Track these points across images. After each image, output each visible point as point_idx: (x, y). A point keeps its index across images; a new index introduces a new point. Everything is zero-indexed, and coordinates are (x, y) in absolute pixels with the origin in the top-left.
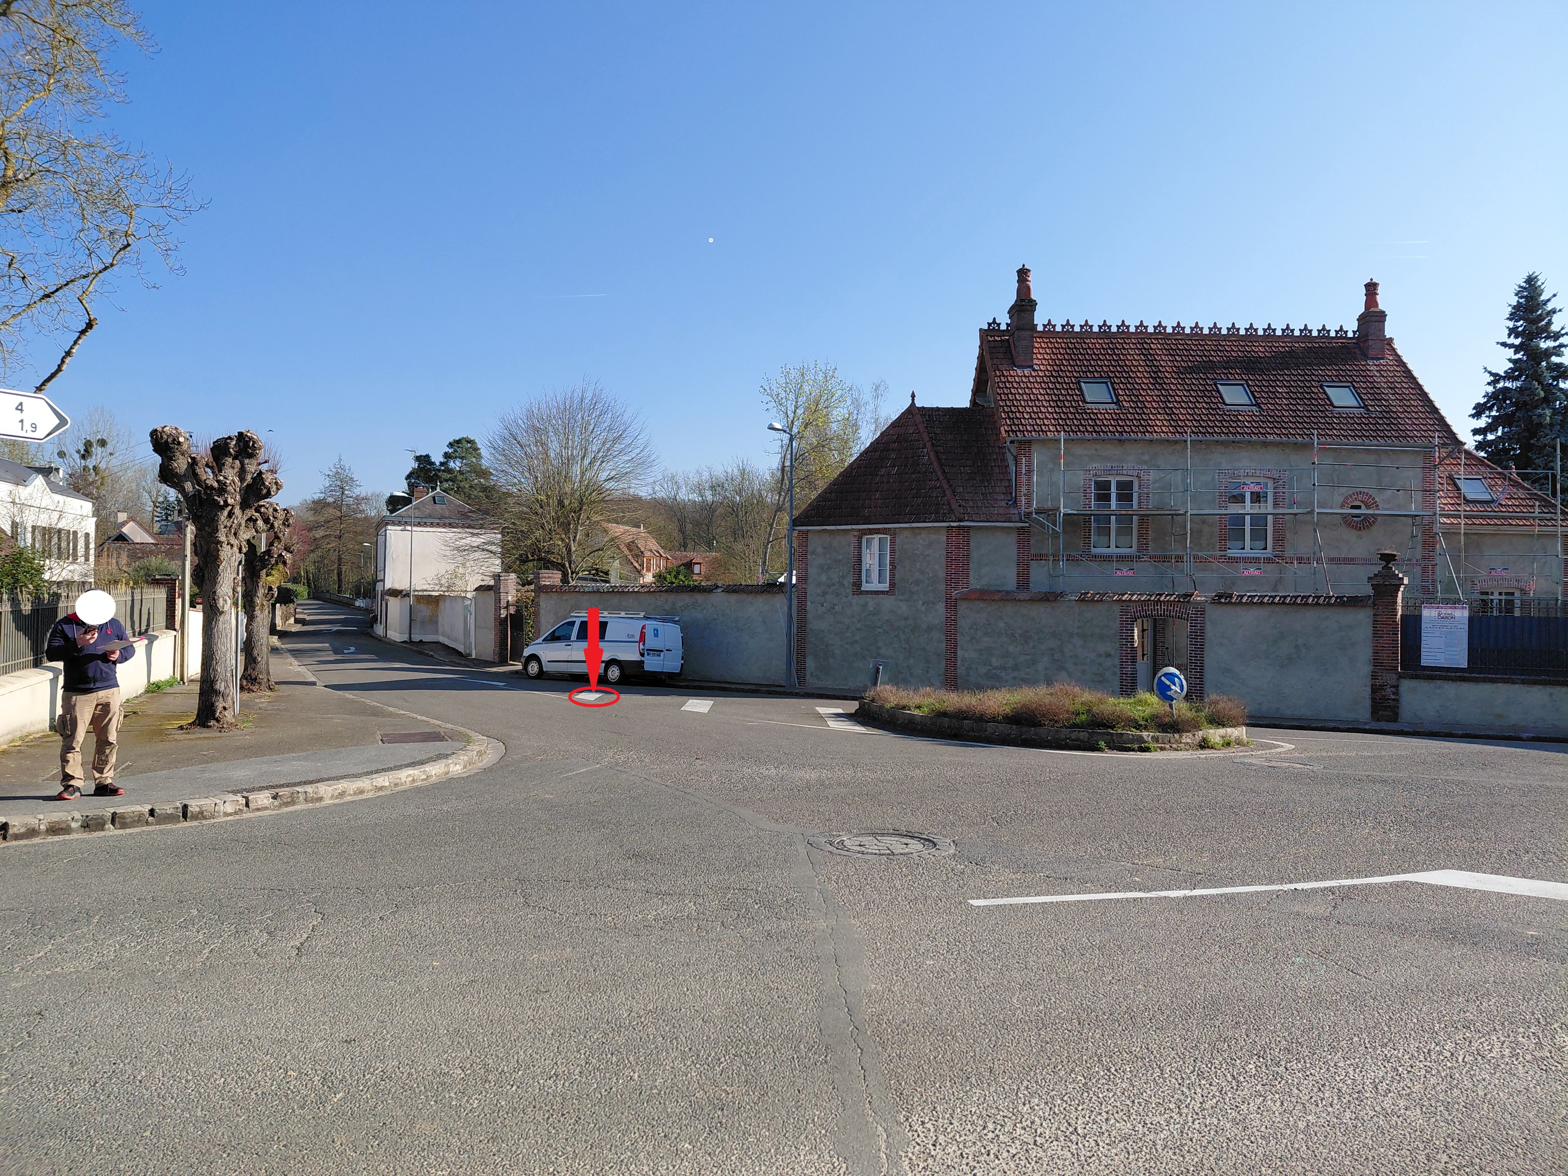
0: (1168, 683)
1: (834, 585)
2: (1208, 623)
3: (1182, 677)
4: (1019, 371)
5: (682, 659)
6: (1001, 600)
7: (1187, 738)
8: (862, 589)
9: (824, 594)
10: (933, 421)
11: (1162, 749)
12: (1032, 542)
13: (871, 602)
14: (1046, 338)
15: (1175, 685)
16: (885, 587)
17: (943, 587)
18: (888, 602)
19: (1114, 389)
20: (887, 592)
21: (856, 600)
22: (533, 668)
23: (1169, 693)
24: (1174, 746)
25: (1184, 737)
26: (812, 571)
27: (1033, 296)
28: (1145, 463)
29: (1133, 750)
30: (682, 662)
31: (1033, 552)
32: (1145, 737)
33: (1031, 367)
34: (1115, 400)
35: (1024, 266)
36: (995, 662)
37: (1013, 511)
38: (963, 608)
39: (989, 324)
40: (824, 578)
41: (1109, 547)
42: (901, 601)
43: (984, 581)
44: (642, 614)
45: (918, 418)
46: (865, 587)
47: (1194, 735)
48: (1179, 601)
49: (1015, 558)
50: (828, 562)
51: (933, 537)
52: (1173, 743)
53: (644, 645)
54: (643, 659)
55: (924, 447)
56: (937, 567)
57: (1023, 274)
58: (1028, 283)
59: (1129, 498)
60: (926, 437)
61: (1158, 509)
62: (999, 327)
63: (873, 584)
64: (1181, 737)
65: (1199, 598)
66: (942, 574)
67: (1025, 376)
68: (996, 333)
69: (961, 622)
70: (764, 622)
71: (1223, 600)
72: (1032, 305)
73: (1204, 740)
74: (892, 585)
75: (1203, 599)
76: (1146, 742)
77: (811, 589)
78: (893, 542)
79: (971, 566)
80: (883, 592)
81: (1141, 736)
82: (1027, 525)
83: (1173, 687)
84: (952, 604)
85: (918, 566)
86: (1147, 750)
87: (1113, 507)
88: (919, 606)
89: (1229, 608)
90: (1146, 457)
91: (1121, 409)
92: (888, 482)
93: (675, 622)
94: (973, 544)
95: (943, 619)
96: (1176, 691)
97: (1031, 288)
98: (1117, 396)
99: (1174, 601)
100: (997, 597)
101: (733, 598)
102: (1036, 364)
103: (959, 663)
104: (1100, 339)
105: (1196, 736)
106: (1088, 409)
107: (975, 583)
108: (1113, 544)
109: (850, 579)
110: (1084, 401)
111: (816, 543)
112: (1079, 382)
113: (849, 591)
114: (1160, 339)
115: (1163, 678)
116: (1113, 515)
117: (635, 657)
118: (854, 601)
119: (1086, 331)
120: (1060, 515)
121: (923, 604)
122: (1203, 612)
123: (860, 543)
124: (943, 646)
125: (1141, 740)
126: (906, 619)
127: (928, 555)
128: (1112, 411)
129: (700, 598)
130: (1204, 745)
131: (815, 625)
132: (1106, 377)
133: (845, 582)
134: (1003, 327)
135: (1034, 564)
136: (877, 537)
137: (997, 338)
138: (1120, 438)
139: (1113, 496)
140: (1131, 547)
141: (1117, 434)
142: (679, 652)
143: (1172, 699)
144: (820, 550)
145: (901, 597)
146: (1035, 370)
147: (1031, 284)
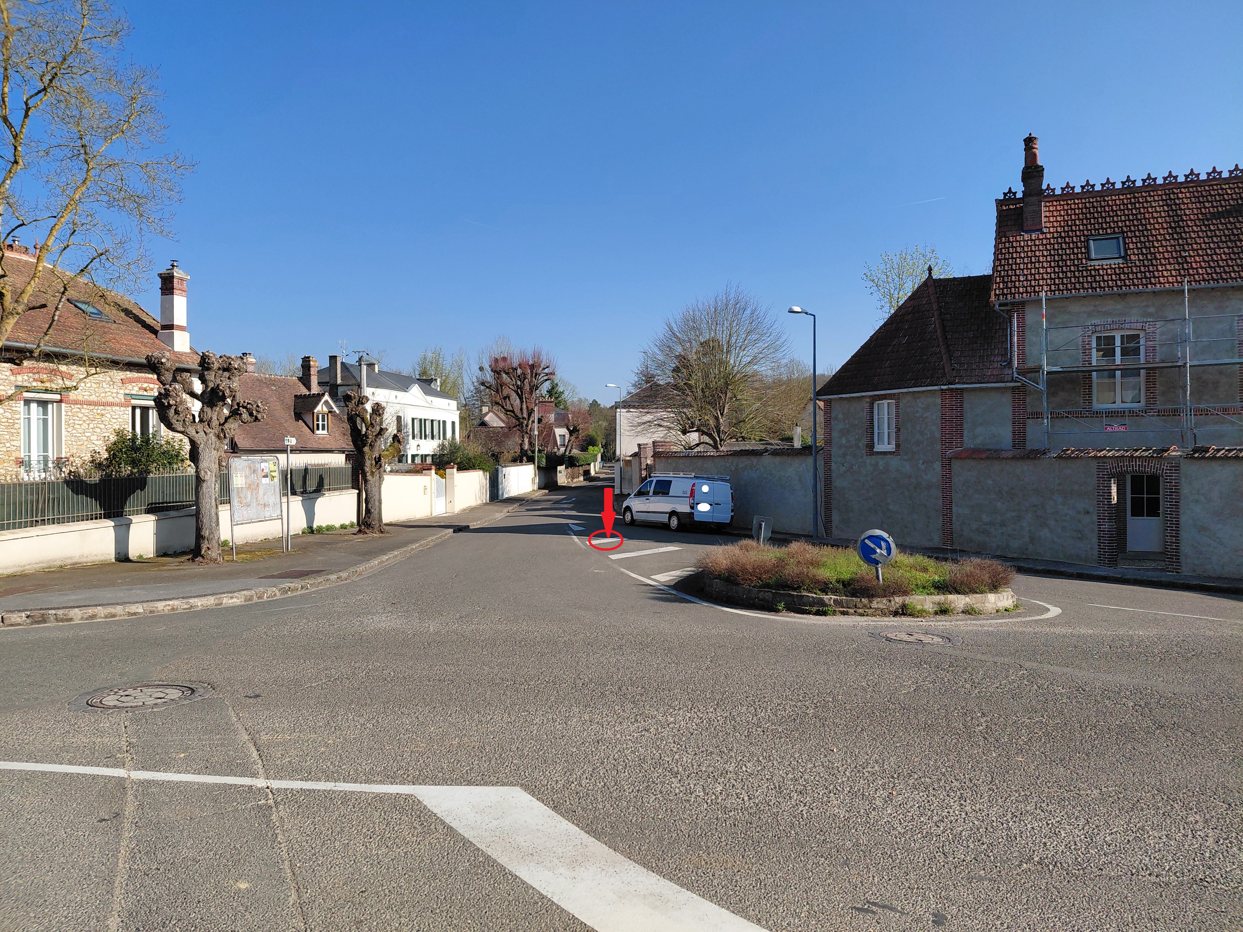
0: (872, 546)
1: (852, 447)
2: (1183, 480)
3: (890, 540)
4: (1026, 236)
5: (732, 511)
6: (988, 458)
7: (878, 603)
8: (875, 450)
9: (844, 455)
10: (947, 291)
11: (843, 613)
12: (1028, 400)
13: (881, 462)
14: (1063, 201)
15: (881, 548)
16: (892, 448)
17: (939, 447)
18: (895, 462)
19: (1125, 243)
20: (894, 452)
21: (869, 460)
22: (628, 517)
23: (873, 556)
24: (861, 611)
25: (875, 602)
26: (835, 434)
27: (1040, 162)
28: (1150, 315)
29: (809, 613)
30: (732, 514)
31: (1029, 410)
32: (827, 601)
33: (1040, 230)
34: (1123, 254)
35: (1030, 134)
36: (985, 518)
37: (1007, 371)
38: (956, 465)
39: (1005, 194)
40: (844, 441)
41: (1114, 403)
42: (905, 460)
43: (979, 441)
44: (693, 474)
45: (931, 290)
46: (878, 448)
47: (890, 601)
48: (1152, 456)
49: (1011, 417)
50: (847, 426)
51: (930, 400)
52: (859, 608)
53: (694, 500)
54: (693, 511)
55: (933, 316)
56: (934, 428)
57: (1029, 142)
58: (1034, 150)
59: (1136, 351)
60: (935, 306)
61: (1163, 362)
62: (1015, 196)
63: (884, 446)
64: (871, 602)
65: (1174, 453)
66: (938, 435)
67: (1031, 240)
68: (1012, 202)
69: (955, 480)
70: (800, 480)
71: (1196, 455)
72: (1039, 170)
73: (904, 606)
74: (898, 446)
75: (1179, 453)
76: (826, 605)
77: (834, 451)
78: (897, 407)
79: (965, 426)
80: (890, 453)
81: (822, 599)
82: (1019, 384)
83: (878, 550)
84: (947, 463)
85: (918, 429)
86: (824, 614)
87: (1118, 362)
88: (920, 465)
89: (1203, 463)
90: (1151, 310)
91: (1127, 263)
92: (898, 351)
93: (726, 481)
94: (966, 405)
95: (940, 477)
96: (882, 555)
97: (1038, 154)
98: (1126, 250)
99: (1147, 456)
100: (984, 456)
101: (778, 459)
102: (1046, 227)
103: (954, 519)
104: (1123, 195)
105: (893, 603)
106: (1091, 266)
107: (969, 442)
108: (1118, 400)
109: (864, 441)
110: (1089, 259)
111: (838, 410)
112: (1088, 241)
113: (864, 452)
114: (1191, 187)
115: (866, 541)
116: (1119, 370)
117: (687, 509)
118: (868, 461)
119: (1108, 189)
120: (1043, 373)
121: (923, 463)
122: (1177, 468)
123: (872, 408)
124: (940, 502)
125: (822, 603)
126: (910, 477)
127: (926, 417)
128: (1117, 266)
129: (754, 460)
130: (903, 611)
131: (838, 483)
132: (1119, 233)
133: (861, 444)
134: (1019, 195)
135: (1030, 421)
136: (885, 402)
137: (1011, 207)
138: (1120, 292)
139: (1118, 351)
140: (1140, 402)
141: (1115, 289)
142: (730, 505)
143: (877, 562)
144: (841, 416)
145: (905, 457)
146: (1043, 233)
147: (1037, 152)
